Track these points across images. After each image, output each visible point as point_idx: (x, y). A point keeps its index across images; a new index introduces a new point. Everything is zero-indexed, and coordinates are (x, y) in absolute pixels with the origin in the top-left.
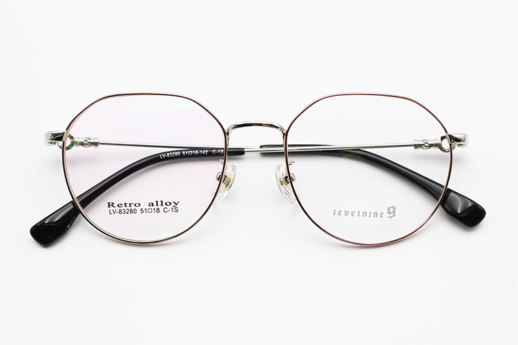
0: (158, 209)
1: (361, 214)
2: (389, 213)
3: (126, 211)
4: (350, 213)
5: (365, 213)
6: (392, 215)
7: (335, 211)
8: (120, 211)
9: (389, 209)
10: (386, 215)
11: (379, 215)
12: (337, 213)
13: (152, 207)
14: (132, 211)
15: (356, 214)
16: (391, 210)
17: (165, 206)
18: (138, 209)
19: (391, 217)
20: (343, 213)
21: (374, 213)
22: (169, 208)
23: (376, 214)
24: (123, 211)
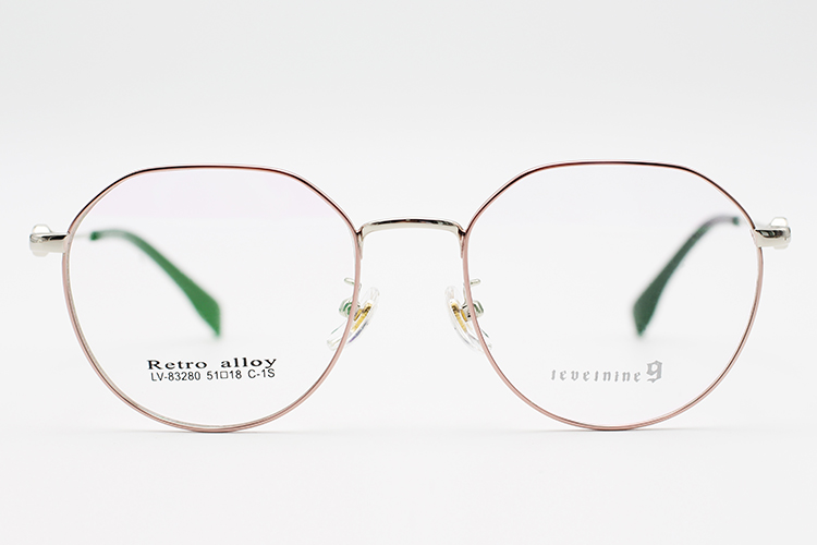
0: (238, 373)
1: (601, 376)
2: (650, 372)
3: (182, 376)
4: (581, 376)
5: (607, 375)
6: (655, 376)
7: (554, 372)
8: (171, 375)
9: (650, 366)
10: (644, 377)
11: (632, 377)
12: (557, 375)
13: (229, 370)
14: (192, 377)
15: (591, 376)
16: (654, 368)
17: (250, 367)
18: (203, 372)
19: (653, 380)
20: (568, 376)
21: (624, 374)
22: (258, 370)
23: (626, 376)
24: (175, 376)
